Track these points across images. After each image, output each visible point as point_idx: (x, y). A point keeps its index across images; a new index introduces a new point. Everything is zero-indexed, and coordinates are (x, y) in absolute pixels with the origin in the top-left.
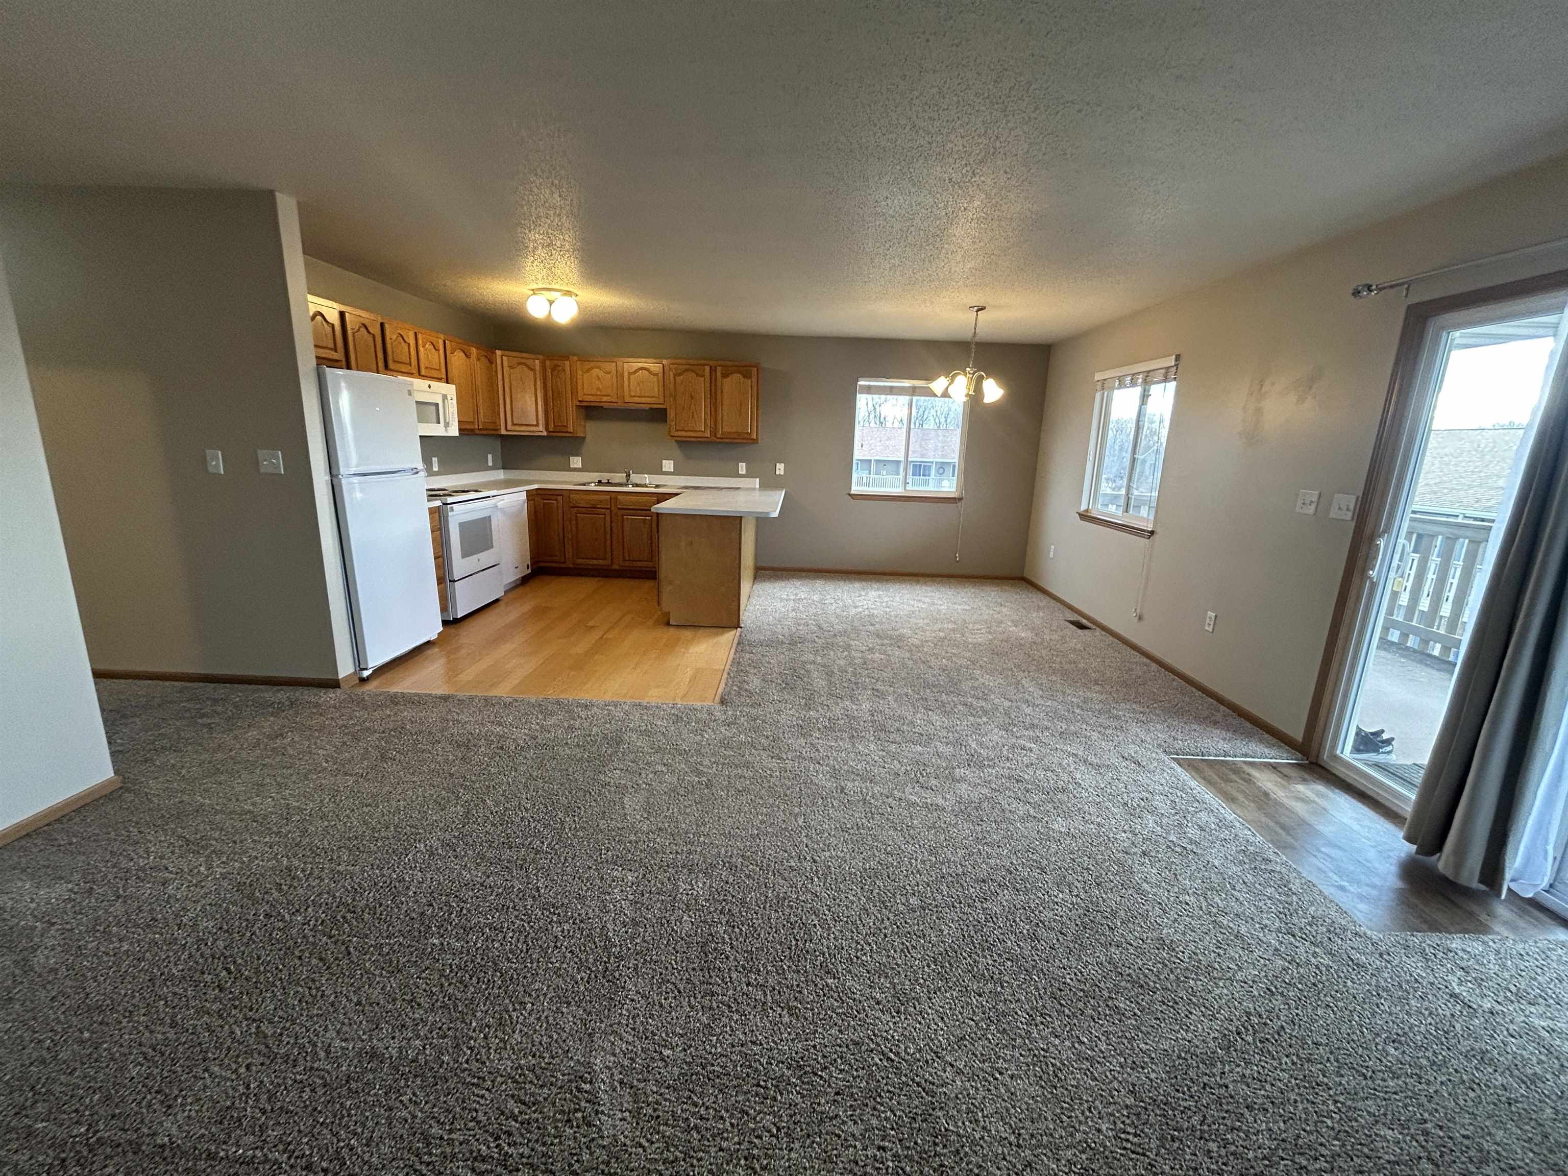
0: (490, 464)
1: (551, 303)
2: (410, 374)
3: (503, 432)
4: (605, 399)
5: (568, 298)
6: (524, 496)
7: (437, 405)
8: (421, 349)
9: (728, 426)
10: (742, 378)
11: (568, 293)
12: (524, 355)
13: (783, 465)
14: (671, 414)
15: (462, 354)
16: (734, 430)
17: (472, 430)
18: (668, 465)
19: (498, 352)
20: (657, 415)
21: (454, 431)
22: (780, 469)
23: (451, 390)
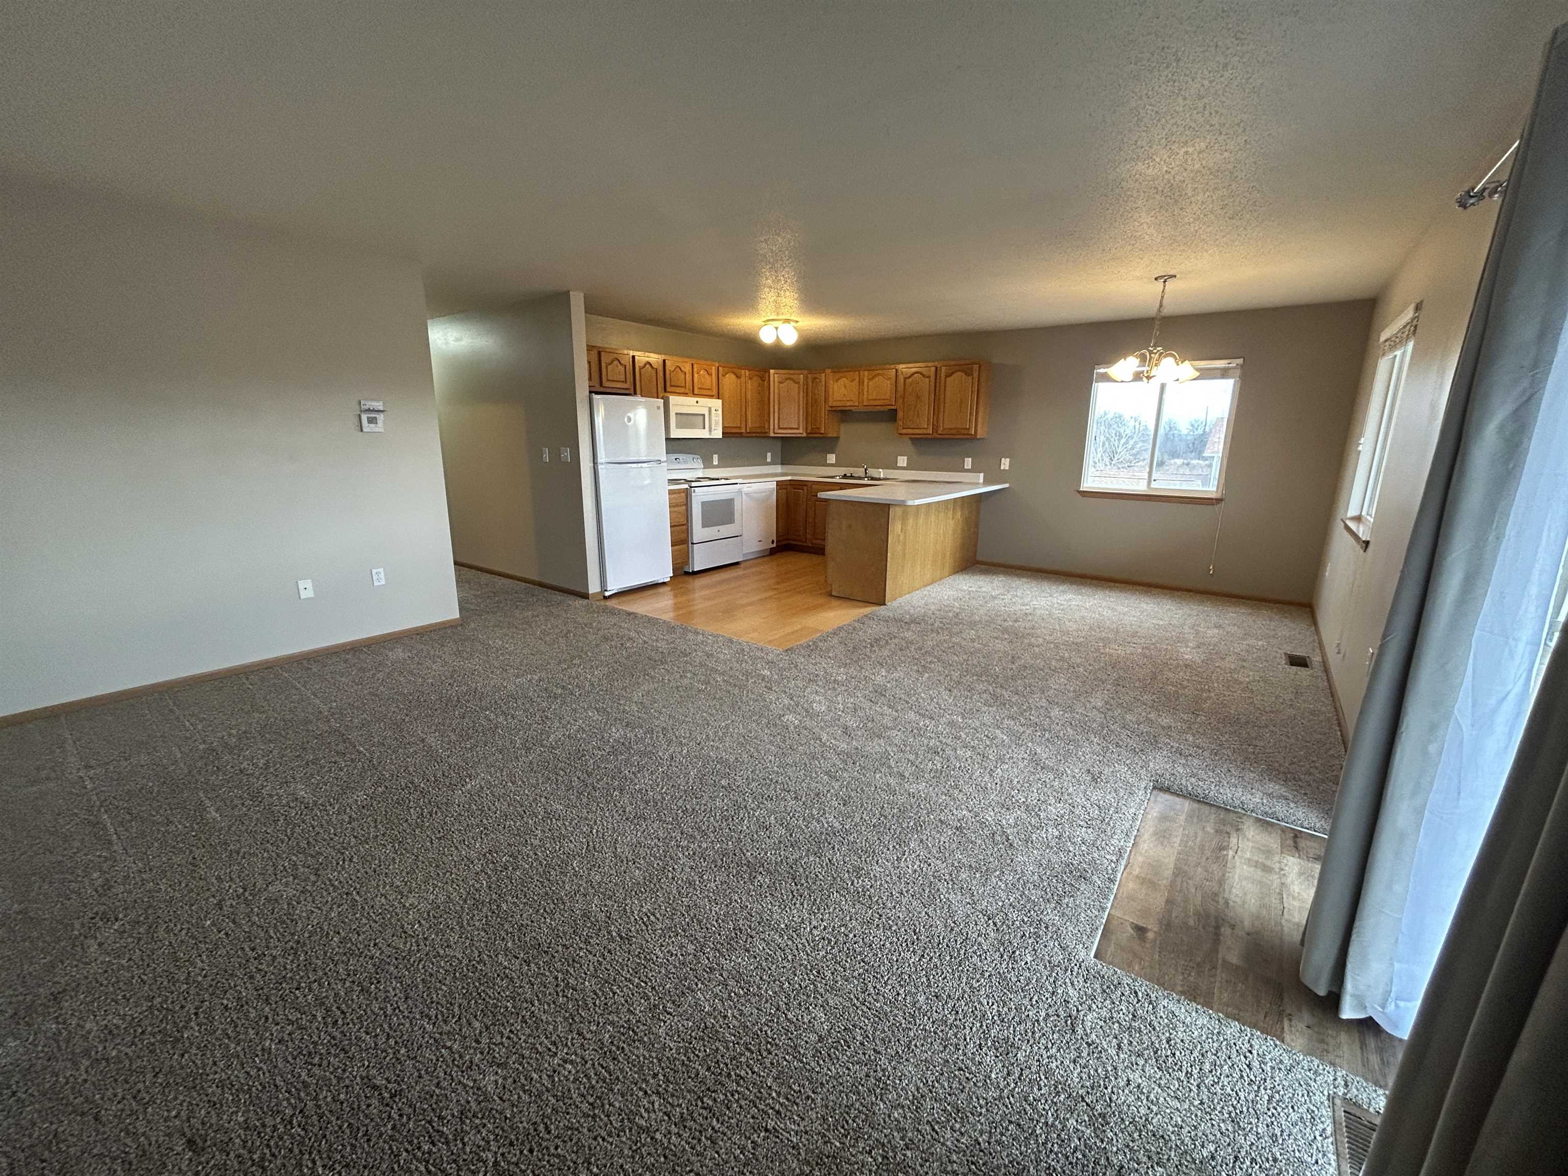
0: (769, 460)
1: (777, 328)
2: (685, 394)
3: (772, 435)
4: (848, 404)
5: (787, 324)
6: (774, 485)
7: (704, 415)
8: (696, 375)
9: (948, 423)
10: (964, 376)
11: (787, 321)
12: (791, 372)
13: (1008, 460)
14: (900, 414)
15: (733, 376)
16: (953, 426)
17: (741, 433)
18: (902, 461)
19: (772, 371)
20: (890, 416)
21: (718, 434)
22: (1005, 464)
23: (717, 404)
